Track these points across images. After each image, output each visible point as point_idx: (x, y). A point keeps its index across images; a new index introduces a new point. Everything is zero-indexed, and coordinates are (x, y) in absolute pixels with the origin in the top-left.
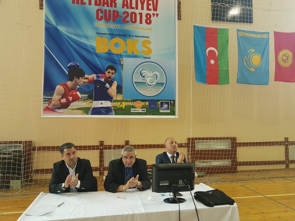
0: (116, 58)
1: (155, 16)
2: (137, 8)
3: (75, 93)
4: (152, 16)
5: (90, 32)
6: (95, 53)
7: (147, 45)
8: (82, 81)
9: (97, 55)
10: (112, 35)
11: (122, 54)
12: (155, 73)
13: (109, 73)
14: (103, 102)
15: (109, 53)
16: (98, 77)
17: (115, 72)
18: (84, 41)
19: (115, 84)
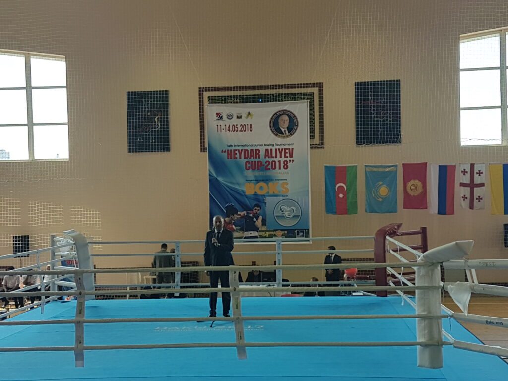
0: (261, 198)
1: (291, 162)
2: (276, 157)
3: (231, 226)
4: (289, 162)
5: (241, 180)
6: (245, 195)
7: (285, 186)
8: (236, 217)
9: (246, 197)
10: (258, 181)
11: (266, 195)
12: (292, 208)
13: (256, 210)
14: (252, 232)
15: (256, 194)
16: (247, 213)
17: (261, 209)
18: (237, 187)
19: (261, 218)
